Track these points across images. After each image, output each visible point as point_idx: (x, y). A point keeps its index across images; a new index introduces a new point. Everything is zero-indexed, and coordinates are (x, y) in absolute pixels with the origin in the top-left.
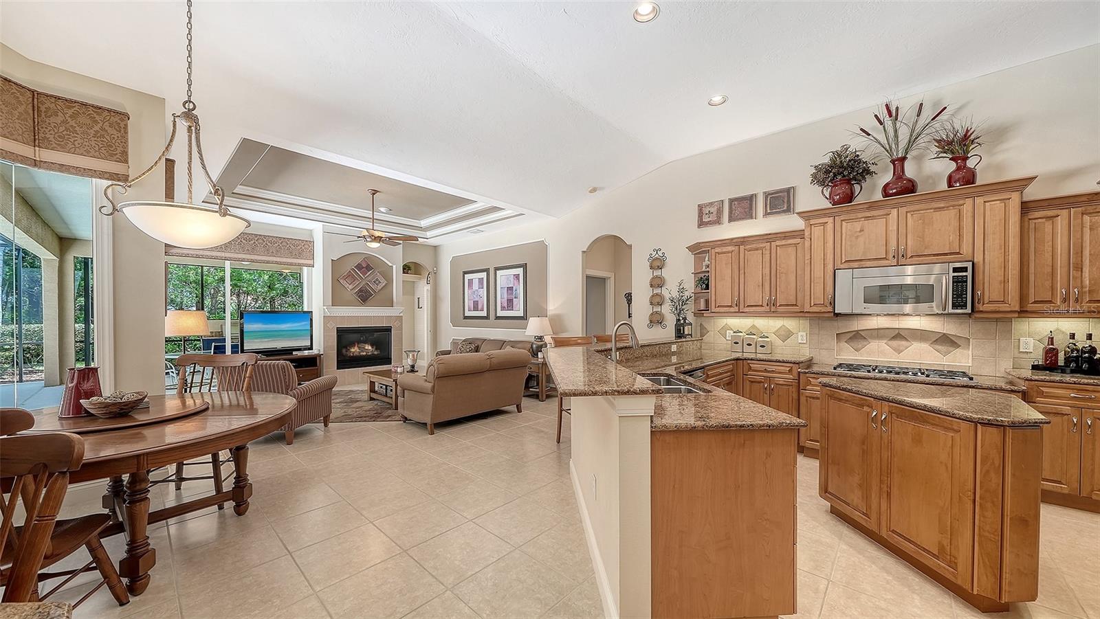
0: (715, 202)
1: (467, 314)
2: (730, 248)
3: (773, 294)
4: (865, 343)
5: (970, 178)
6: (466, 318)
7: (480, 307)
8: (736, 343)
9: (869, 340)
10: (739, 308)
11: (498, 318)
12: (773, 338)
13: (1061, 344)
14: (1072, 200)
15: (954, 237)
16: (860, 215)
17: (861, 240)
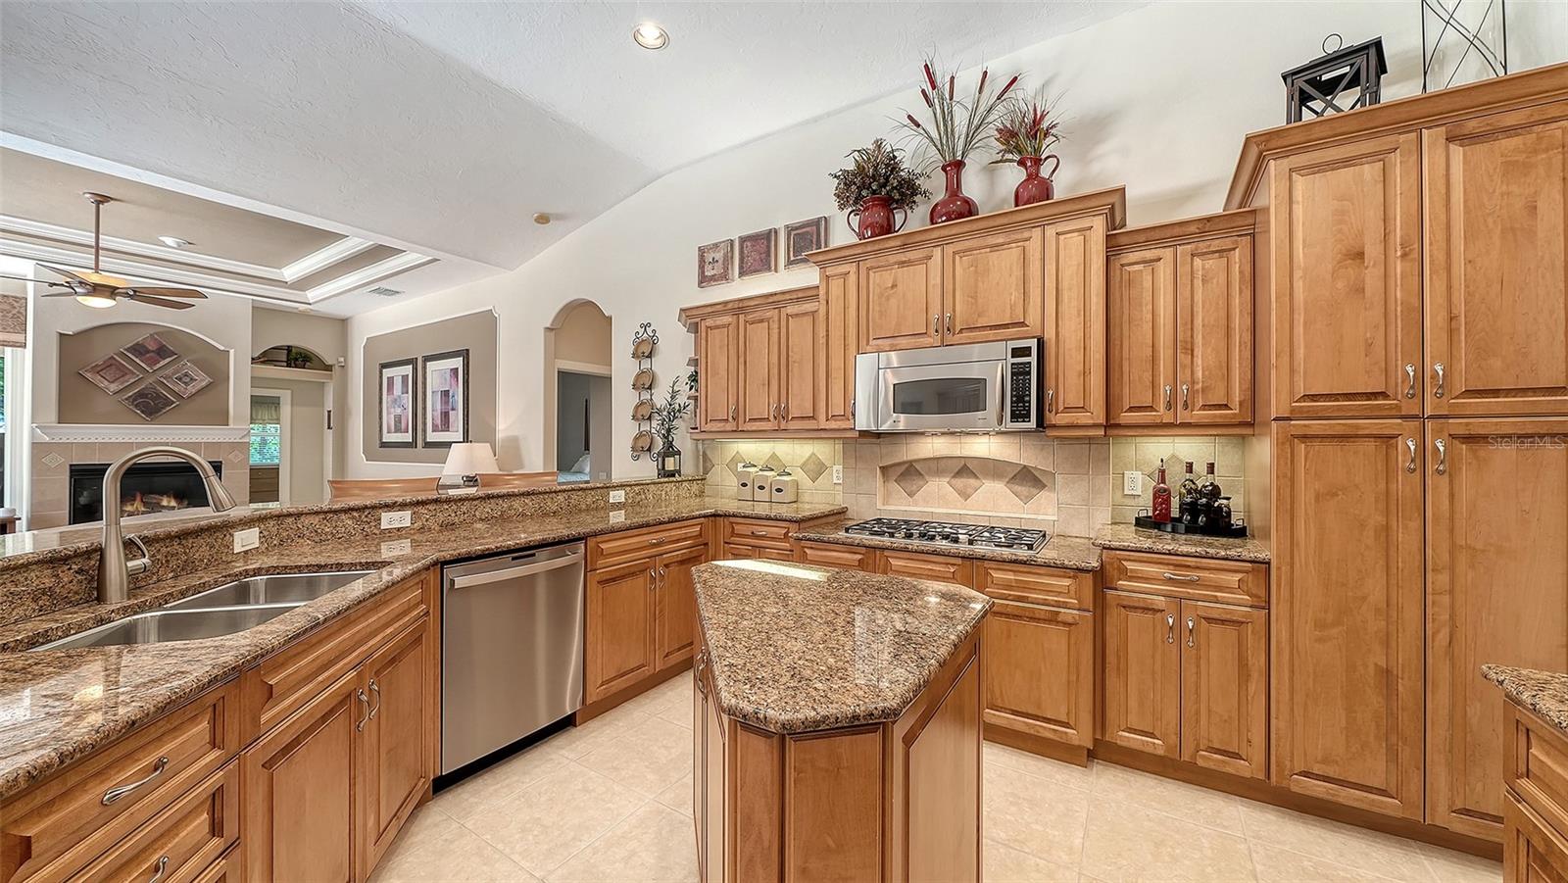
0: (721, 243)
1: (387, 438)
2: (727, 319)
3: (783, 399)
4: (921, 483)
5: (1045, 191)
6: (384, 445)
7: (403, 426)
8: (744, 485)
9: (927, 477)
10: (740, 425)
11: (428, 445)
12: (799, 475)
13: (1176, 481)
14: (1177, 231)
15: (1015, 296)
16: (892, 259)
17: (893, 301)
